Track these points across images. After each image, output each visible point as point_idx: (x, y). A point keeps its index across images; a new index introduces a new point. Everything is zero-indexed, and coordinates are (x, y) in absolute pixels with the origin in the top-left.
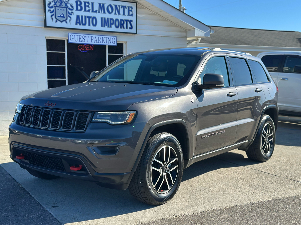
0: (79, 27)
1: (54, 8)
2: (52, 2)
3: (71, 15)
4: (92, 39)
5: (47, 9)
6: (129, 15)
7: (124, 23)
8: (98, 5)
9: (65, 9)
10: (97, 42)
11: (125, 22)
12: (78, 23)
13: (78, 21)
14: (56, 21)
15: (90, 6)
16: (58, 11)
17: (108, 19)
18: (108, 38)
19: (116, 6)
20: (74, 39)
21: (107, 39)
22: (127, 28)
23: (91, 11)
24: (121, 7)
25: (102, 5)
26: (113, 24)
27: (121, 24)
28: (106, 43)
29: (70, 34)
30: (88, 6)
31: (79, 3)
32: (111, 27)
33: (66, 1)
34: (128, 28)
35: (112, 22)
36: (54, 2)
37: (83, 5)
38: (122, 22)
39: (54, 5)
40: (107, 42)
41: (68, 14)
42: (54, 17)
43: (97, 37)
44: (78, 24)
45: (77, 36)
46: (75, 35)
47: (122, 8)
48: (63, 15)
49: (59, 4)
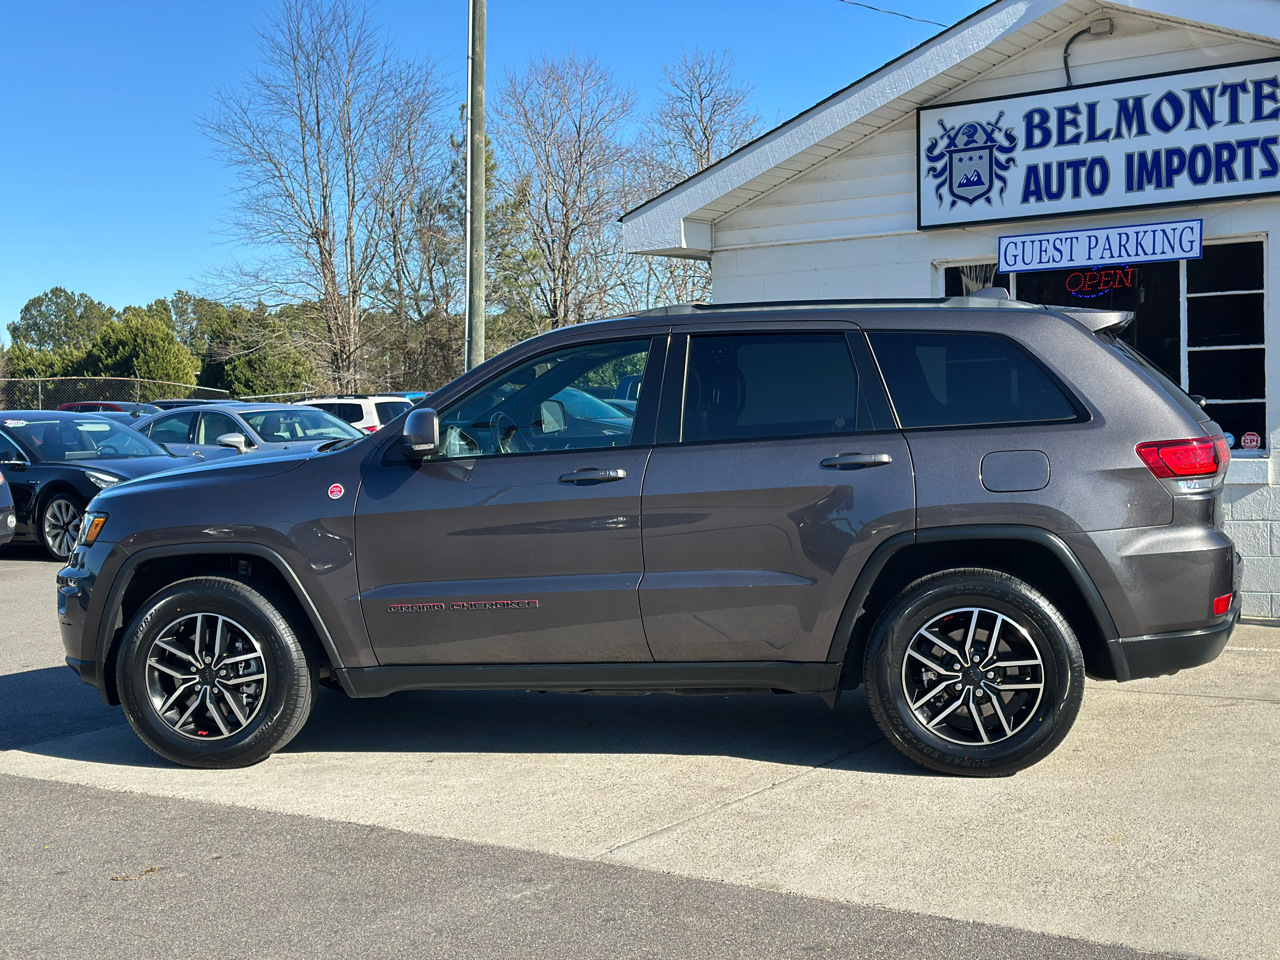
0: (1035, 207)
1: (946, 158)
2: (942, 137)
3: (1006, 168)
4: (1093, 245)
5: (925, 164)
6: (1258, 116)
7: (1233, 157)
8: (1116, 106)
9: (985, 153)
10: (1112, 256)
11: (1240, 153)
12: (1032, 193)
13: (1032, 188)
14: (953, 204)
15: (1083, 120)
16: (961, 164)
17: (1157, 154)
18: (1164, 231)
19: (1195, 95)
20: (1019, 259)
21: (1159, 235)
22: (1248, 174)
23: (1084, 137)
24: (1218, 92)
25: (1131, 103)
26: (1179, 171)
27: (1220, 163)
28: (1154, 253)
29: (1004, 242)
30: (1074, 123)
31: (1037, 119)
32: (1170, 184)
33: (989, 124)
34: (1256, 173)
35: (1176, 161)
36: (949, 136)
37: (1053, 125)
38: (1225, 155)
39: (949, 146)
40: (1158, 250)
41: (994, 167)
42: (945, 190)
43: (1113, 234)
44: (1032, 199)
45: (1033, 242)
46: (1023, 243)
47: (1223, 93)
48: (979, 175)
49: (965, 139)
